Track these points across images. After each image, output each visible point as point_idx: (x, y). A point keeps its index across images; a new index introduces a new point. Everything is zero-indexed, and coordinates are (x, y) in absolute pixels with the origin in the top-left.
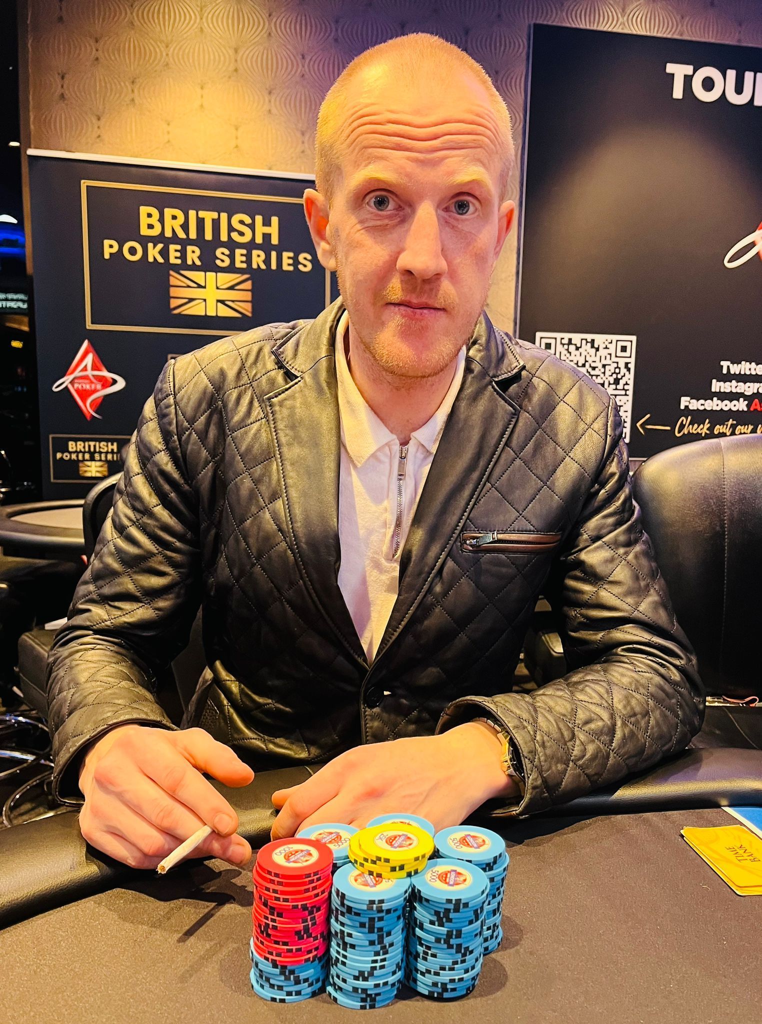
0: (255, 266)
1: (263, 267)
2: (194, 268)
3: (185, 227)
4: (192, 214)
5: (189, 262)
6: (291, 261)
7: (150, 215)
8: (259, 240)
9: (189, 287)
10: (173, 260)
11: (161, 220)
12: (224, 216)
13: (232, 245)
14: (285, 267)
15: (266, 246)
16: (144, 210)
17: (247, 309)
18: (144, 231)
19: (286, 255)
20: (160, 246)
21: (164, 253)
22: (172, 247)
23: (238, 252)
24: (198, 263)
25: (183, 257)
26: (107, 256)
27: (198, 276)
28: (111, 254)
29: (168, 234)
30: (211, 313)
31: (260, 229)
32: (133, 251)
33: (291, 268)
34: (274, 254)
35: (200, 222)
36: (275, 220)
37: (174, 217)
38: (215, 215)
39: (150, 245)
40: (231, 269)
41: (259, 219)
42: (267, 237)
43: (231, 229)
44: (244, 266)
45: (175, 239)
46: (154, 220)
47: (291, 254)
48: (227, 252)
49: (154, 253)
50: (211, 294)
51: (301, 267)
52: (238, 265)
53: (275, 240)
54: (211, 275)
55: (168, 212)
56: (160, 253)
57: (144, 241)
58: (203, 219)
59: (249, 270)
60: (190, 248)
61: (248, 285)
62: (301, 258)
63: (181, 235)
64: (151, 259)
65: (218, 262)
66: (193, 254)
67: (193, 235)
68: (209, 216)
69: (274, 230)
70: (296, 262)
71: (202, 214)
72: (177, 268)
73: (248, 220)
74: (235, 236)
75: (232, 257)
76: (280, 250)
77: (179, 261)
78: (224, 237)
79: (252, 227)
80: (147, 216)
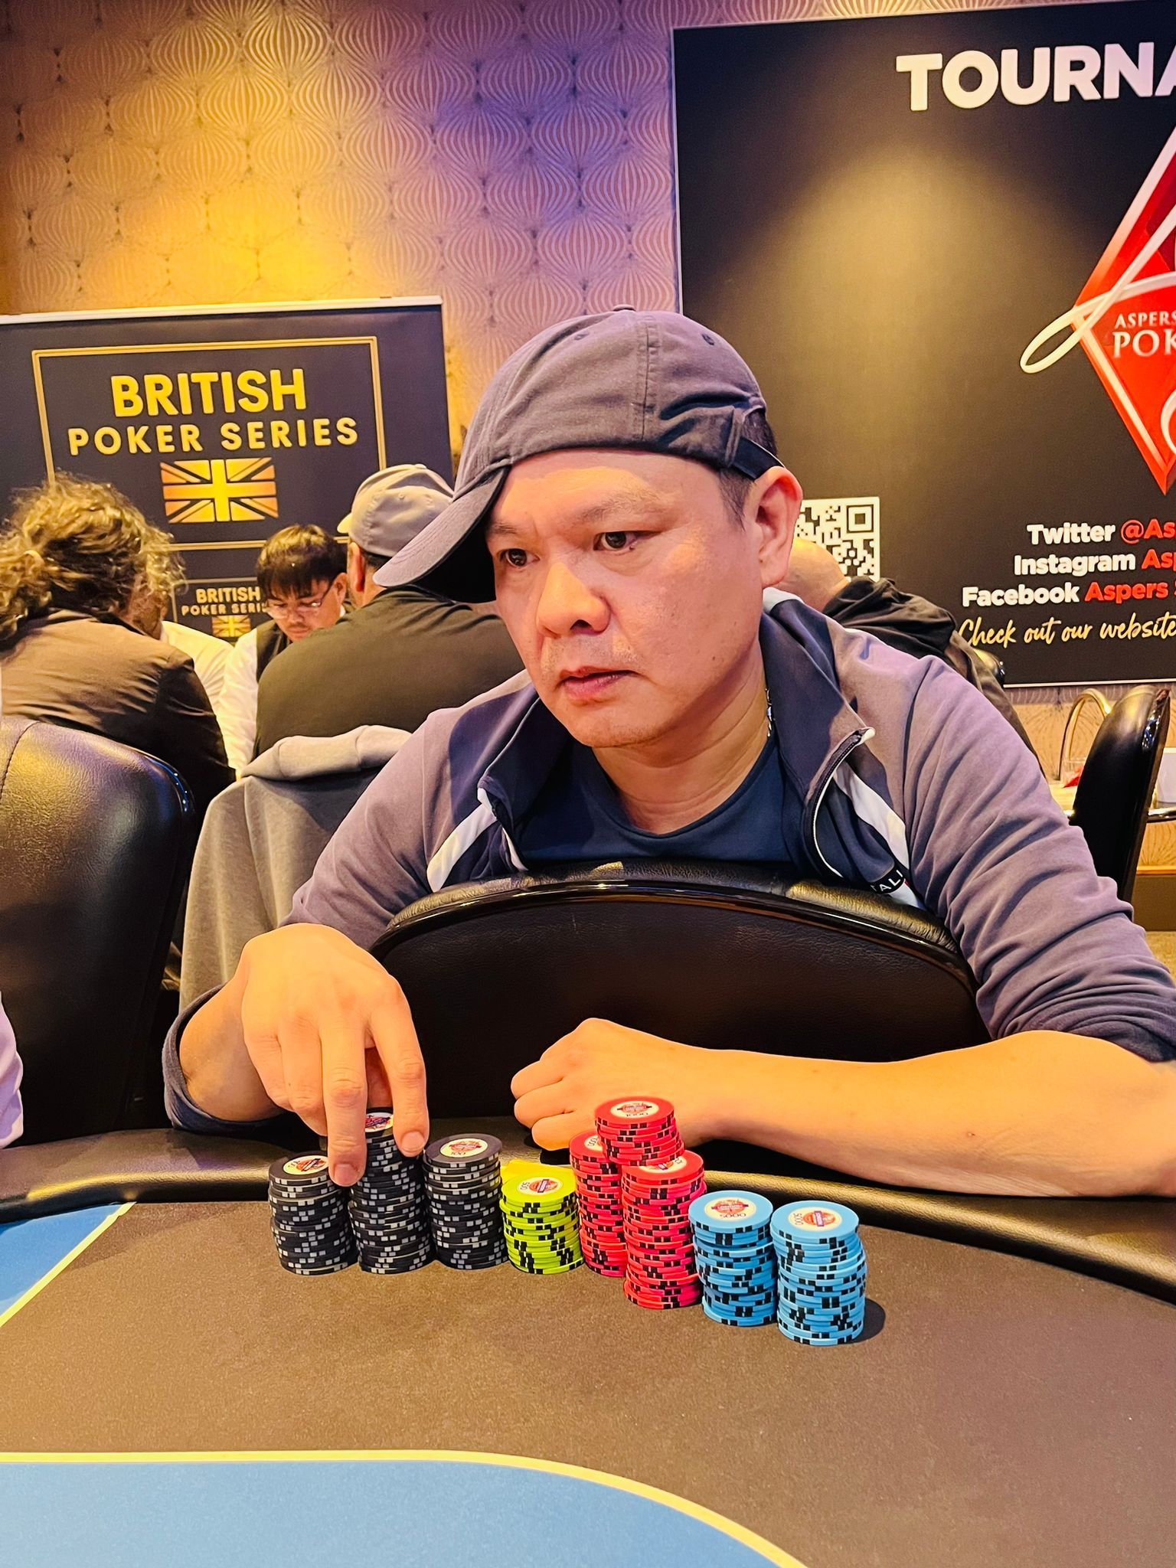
0: (276, 444)
1: (288, 444)
2: (193, 455)
3: (175, 398)
4: (182, 378)
5: (186, 448)
6: (326, 432)
7: (125, 388)
8: (278, 406)
9: (189, 483)
10: (163, 448)
11: (142, 393)
12: (227, 376)
13: (241, 418)
14: (319, 441)
15: (290, 413)
16: (117, 381)
17: (271, 507)
18: (121, 411)
19: (318, 423)
20: (144, 429)
21: (151, 438)
22: (161, 430)
23: (252, 426)
24: (198, 448)
25: (177, 441)
26: (74, 452)
27: (200, 467)
28: (79, 448)
29: (153, 411)
30: (223, 517)
31: (279, 390)
32: (108, 440)
33: (328, 442)
34: (301, 423)
35: (195, 389)
36: (298, 374)
37: (159, 387)
38: (214, 377)
39: (131, 430)
40: (245, 452)
41: (275, 375)
42: (289, 399)
43: (238, 394)
44: (262, 445)
45: (163, 417)
46: (132, 394)
47: (326, 422)
48: (236, 428)
49: (136, 440)
50: (220, 491)
51: (341, 439)
52: (254, 445)
53: (301, 404)
54: (217, 463)
55: (150, 380)
56: (145, 439)
57: (122, 424)
58: (199, 384)
59: (268, 450)
60: (184, 428)
61: (269, 473)
62: (340, 425)
63: (171, 410)
64: (133, 450)
65: (225, 444)
66: (190, 436)
67: (187, 409)
68: (205, 379)
69: (298, 389)
70: (334, 433)
71: (196, 377)
72: (170, 459)
73: (260, 378)
74: (244, 403)
75: (243, 434)
76: (309, 416)
77: (171, 448)
78: (230, 407)
79: (267, 387)
80: (122, 390)
